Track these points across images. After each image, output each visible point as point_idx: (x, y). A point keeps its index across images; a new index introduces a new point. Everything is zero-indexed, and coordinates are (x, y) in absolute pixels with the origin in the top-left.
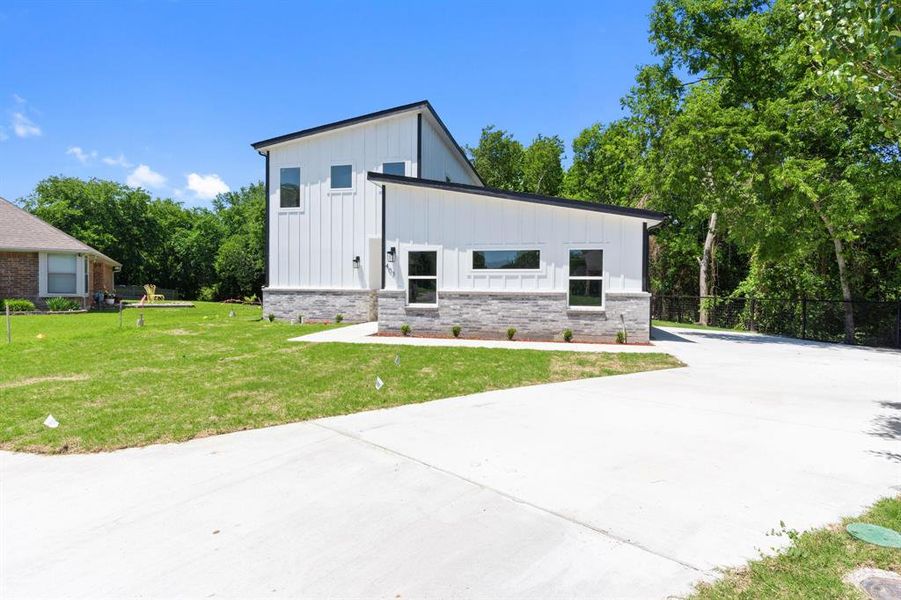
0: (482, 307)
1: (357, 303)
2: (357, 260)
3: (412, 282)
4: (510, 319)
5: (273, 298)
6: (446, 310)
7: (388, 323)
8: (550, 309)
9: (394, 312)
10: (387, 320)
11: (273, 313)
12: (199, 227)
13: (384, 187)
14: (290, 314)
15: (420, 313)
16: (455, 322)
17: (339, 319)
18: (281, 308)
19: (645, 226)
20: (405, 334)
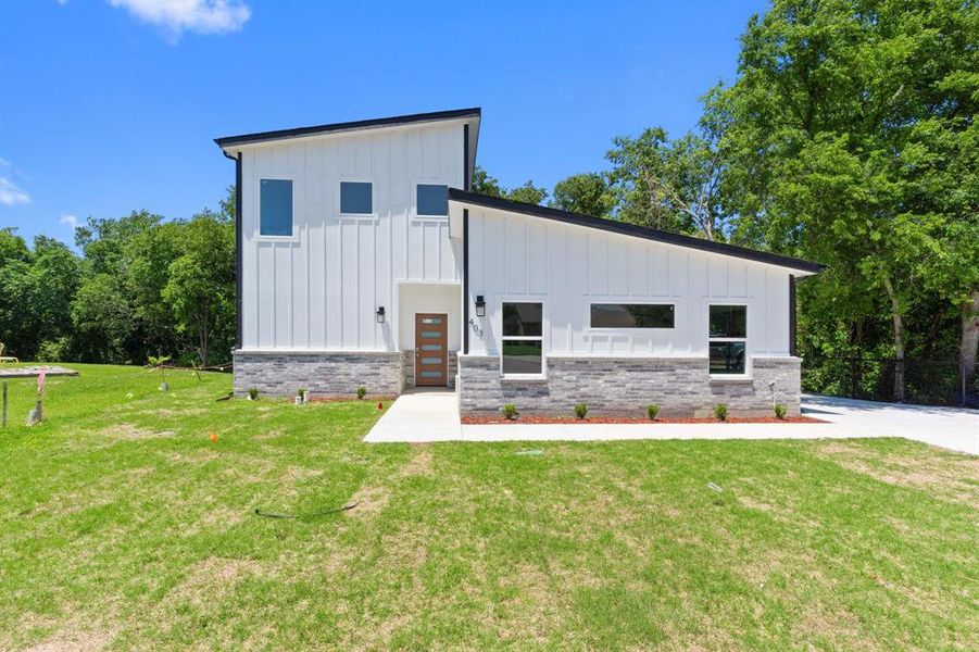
0: (606, 378)
2: (381, 311)
3: (506, 343)
4: (641, 392)
5: (249, 365)
6: (556, 382)
7: (474, 401)
8: (690, 378)
9: (484, 386)
10: (475, 397)
11: (252, 386)
12: (46, 264)
13: (466, 212)
14: (279, 387)
15: (521, 388)
16: (569, 398)
17: (362, 394)
18: (264, 379)
19: (791, 277)
20: (509, 417)
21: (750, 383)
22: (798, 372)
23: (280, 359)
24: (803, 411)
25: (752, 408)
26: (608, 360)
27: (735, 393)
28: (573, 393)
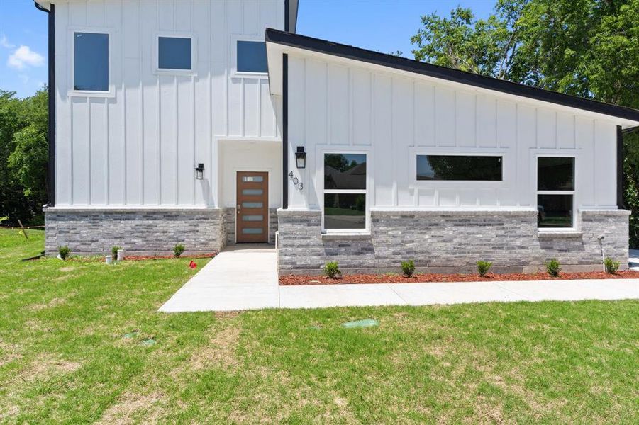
0: (432, 233)
1: (201, 227)
2: (200, 168)
3: (328, 198)
4: (469, 248)
5: (62, 224)
6: (381, 238)
7: (294, 259)
8: (519, 232)
9: (304, 242)
10: (295, 255)
11: (63, 245)
13: (285, 57)
14: (94, 245)
15: (344, 243)
16: (395, 254)
17: (179, 252)
18: (77, 237)
19: (619, 128)
20: (331, 276)
21: (578, 237)
22: (626, 226)
23: (94, 217)
24: (631, 265)
25: (581, 263)
26: (435, 214)
27: (564, 247)
28: (398, 249)
